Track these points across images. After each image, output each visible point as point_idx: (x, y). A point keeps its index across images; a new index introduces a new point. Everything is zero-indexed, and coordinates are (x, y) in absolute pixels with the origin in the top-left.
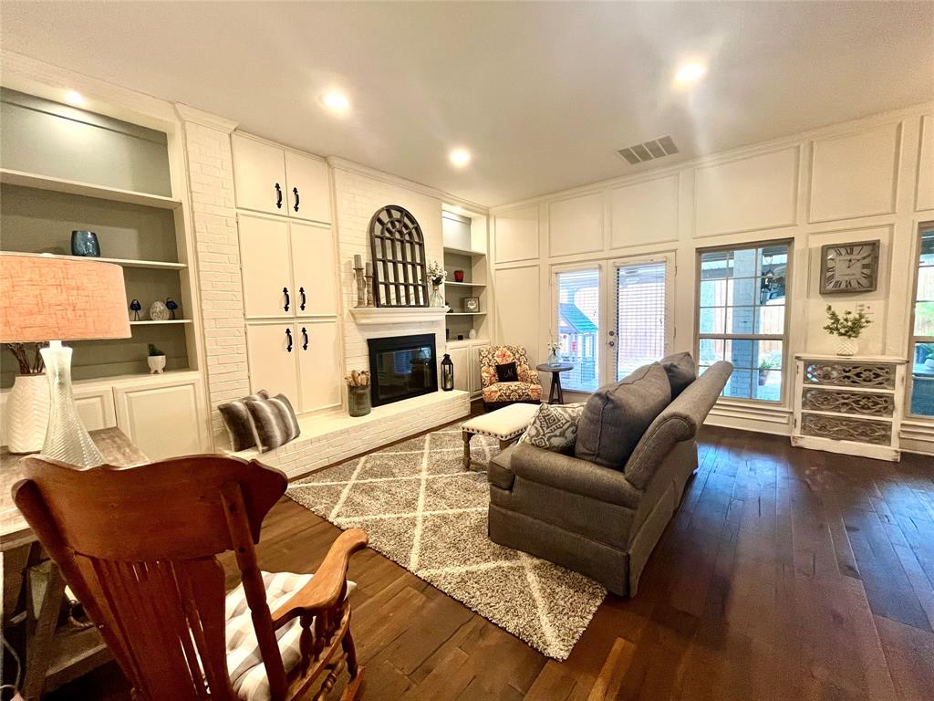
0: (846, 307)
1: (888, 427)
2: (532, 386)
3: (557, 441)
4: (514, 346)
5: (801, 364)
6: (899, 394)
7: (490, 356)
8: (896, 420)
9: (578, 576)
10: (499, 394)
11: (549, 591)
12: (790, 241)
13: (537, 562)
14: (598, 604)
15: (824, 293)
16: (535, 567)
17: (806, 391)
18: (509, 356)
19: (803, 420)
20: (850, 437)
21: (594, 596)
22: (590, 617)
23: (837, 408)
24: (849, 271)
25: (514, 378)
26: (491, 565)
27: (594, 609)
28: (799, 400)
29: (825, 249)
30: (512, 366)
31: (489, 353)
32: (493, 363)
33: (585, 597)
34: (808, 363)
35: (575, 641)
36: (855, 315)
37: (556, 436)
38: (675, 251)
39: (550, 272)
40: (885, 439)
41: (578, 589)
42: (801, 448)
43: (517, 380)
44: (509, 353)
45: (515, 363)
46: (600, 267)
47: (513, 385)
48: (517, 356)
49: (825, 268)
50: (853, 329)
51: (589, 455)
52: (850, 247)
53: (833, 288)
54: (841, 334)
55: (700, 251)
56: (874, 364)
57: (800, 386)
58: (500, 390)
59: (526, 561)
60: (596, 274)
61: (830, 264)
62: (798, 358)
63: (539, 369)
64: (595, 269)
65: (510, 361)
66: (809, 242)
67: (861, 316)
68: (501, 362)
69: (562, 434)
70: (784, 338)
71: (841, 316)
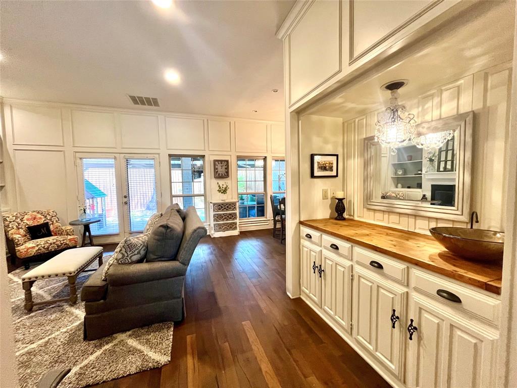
0: (222, 182)
1: (235, 224)
2: (69, 237)
3: (135, 258)
4: (44, 210)
5: (212, 205)
6: (237, 212)
7: (18, 220)
8: (237, 221)
9: (156, 325)
10: (37, 248)
11: (145, 341)
12: (203, 157)
13: (128, 333)
14: (172, 330)
15: (216, 177)
16: (130, 336)
17: (214, 215)
18: (40, 218)
19: (214, 227)
20: (228, 230)
21: (169, 328)
22: (172, 337)
23: (223, 220)
24: (221, 170)
25: (49, 234)
26: (98, 353)
27: (172, 333)
28: (212, 219)
29: (215, 161)
30: (46, 226)
31: (17, 218)
32: (22, 225)
33: (165, 331)
34: (214, 204)
35: (170, 351)
36: (224, 186)
37: (135, 255)
38: (159, 154)
39: (75, 157)
40: (235, 228)
41: (159, 330)
42: (214, 238)
43: (52, 235)
44: (39, 216)
45: (48, 223)
46: (115, 158)
47: (51, 239)
48: (49, 217)
49: (215, 169)
50: (224, 191)
51: (157, 258)
52: (222, 161)
53: (218, 176)
54: (222, 193)
55: (170, 156)
56: (231, 203)
57: (212, 213)
58: (37, 245)
59: (121, 336)
60: (112, 161)
61: (217, 167)
62: (211, 203)
63: (71, 224)
64: (112, 158)
65: (42, 221)
66: (210, 158)
67: (227, 186)
68: (31, 223)
69: (139, 253)
70: (204, 195)
71: (221, 186)
